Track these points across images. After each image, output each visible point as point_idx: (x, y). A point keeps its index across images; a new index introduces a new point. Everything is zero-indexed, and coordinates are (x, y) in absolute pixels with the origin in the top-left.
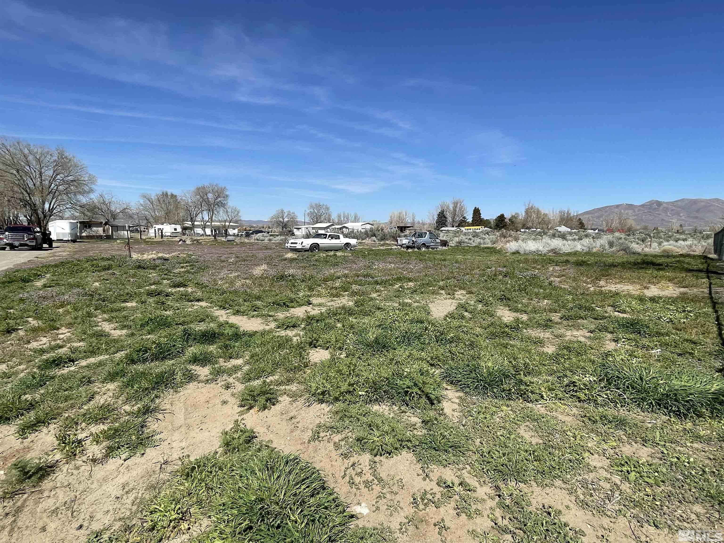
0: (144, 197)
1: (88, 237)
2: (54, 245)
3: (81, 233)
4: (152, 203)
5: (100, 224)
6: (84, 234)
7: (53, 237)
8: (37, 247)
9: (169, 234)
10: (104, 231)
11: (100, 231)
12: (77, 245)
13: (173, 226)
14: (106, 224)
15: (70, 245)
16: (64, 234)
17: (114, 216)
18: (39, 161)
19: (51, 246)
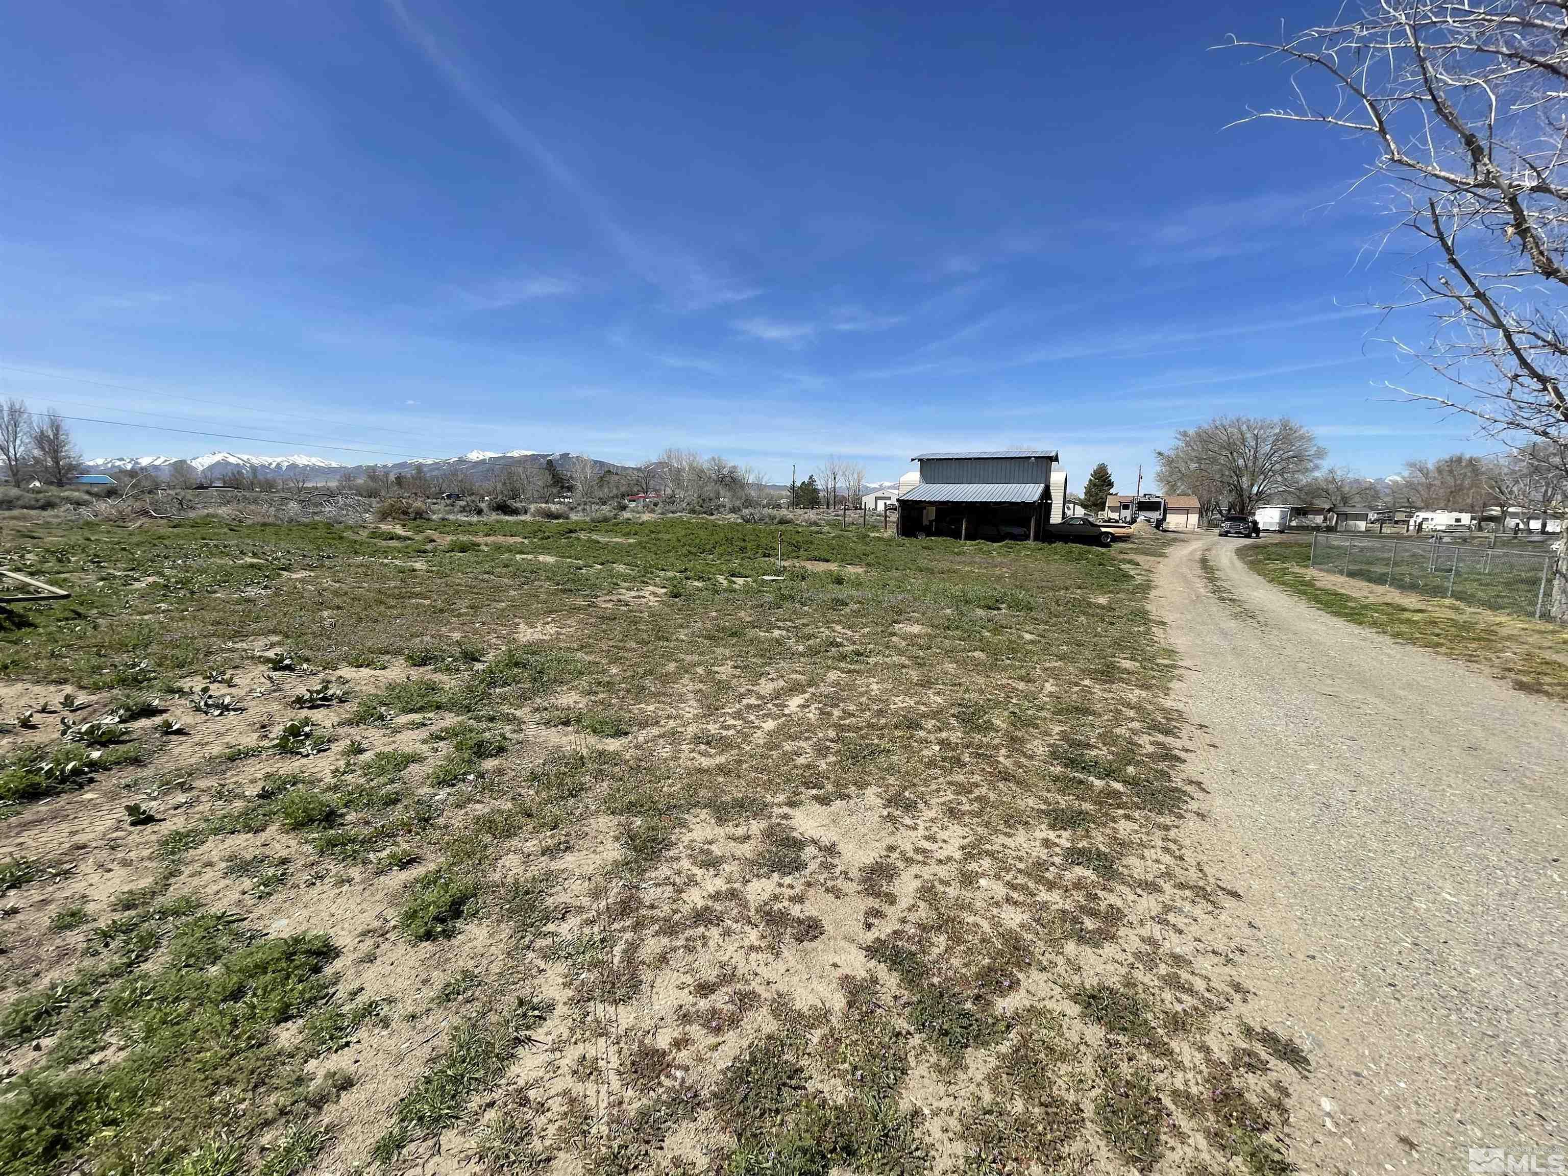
0: (1413, 465)
1: (1297, 528)
2: (1261, 535)
3: (1290, 521)
4: (1426, 475)
5: (1319, 511)
6: (1294, 524)
7: (1261, 526)
8: (1248, 536)
9: (1443, 528)
10: (1325, 519)
11: (1319, 519)
12: (1284, 536)
13: (1456, 515)
14: (1330, 510)
15: (1278, 536)
16: (1271, 524)
17: (1345, 500)
18: (1256, 437)
19: (1258, 536)
